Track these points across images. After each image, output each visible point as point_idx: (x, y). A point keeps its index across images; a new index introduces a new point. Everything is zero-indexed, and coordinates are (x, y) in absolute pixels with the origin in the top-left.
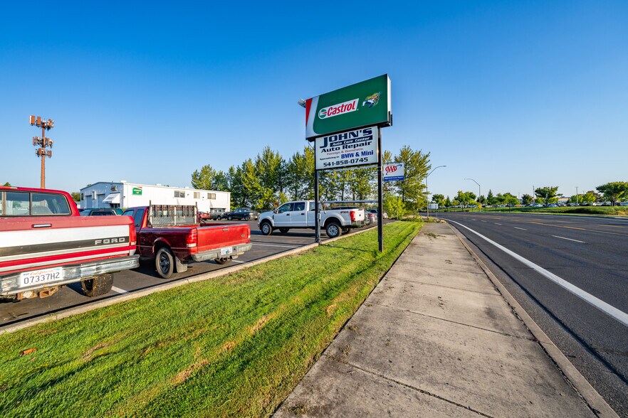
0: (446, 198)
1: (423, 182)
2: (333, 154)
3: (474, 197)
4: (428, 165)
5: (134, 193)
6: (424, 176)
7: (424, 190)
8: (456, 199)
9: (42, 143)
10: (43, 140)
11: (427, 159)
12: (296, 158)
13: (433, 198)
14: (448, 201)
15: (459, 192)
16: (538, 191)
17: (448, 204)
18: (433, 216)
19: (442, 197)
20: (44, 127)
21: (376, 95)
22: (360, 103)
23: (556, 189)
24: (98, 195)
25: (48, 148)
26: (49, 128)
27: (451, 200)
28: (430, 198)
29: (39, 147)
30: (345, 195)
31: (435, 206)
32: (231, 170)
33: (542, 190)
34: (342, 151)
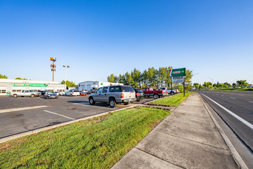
0: (199, 85)
1: (190, 80)
2: (175, 80)
3: (211, 84)
4: (192, 74)
5: (101, 84)
6: (191, 78)
7: (191, 83)
8: (203, 85)
9: (53, 66)
10: (53, 65)
11: (192, 72)
12: (145, 72)
13: (194, 85)
14: (200, 86)
15: (205, 82)
16: (238, 82)
17: (200, 87)
18: (194, 92)
19: (198, 84)
20: (53, 61)
21: (184, 71)
22: (181, 72)
23: (245, 81)
24: (87, 85)
25: (54, 68)
26: (55, 61)
27: (202, 85)
28: (193, 85)
29: (52, 68)
30: (163, 85)
31: (194, 88)
32: (120, 75)
33: (240, 81)
34: (177, 79)
